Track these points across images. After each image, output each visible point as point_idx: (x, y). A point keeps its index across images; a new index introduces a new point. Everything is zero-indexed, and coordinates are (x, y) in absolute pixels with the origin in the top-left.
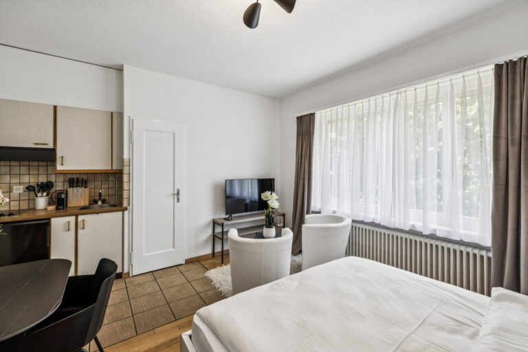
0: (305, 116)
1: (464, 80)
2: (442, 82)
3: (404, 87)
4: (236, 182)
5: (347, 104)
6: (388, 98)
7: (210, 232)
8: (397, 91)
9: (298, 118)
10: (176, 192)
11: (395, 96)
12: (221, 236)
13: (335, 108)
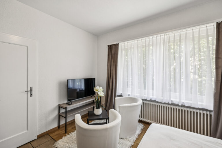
0: (113, 45)
1: (199, 30)
2: (188, 31)
3: (167, 32)
4: (70, 81)
5: (137, 40)
6: (159, 37)
7: (56, 113)
8: (165, 34)
9: (108, 46)
10: (29, 89)
11: (163, 36)
12: (64, 116)
13: (130, 41)
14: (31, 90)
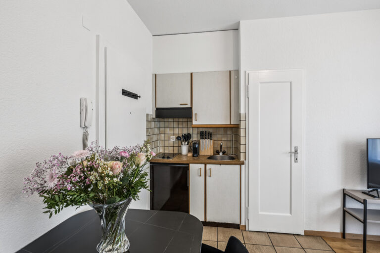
12: (361, 218)
14: (296, 152)
